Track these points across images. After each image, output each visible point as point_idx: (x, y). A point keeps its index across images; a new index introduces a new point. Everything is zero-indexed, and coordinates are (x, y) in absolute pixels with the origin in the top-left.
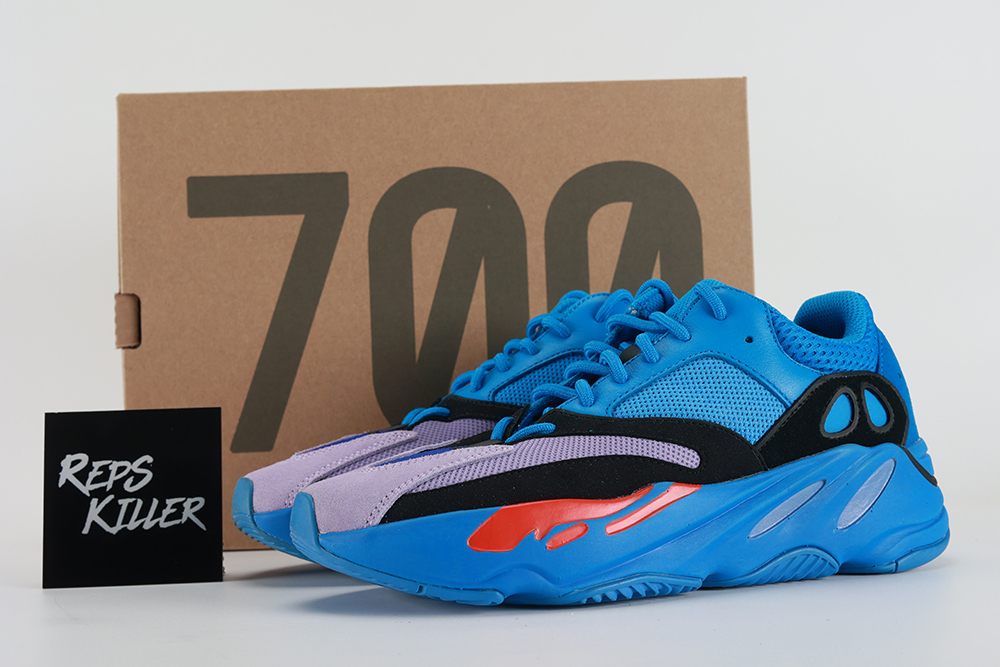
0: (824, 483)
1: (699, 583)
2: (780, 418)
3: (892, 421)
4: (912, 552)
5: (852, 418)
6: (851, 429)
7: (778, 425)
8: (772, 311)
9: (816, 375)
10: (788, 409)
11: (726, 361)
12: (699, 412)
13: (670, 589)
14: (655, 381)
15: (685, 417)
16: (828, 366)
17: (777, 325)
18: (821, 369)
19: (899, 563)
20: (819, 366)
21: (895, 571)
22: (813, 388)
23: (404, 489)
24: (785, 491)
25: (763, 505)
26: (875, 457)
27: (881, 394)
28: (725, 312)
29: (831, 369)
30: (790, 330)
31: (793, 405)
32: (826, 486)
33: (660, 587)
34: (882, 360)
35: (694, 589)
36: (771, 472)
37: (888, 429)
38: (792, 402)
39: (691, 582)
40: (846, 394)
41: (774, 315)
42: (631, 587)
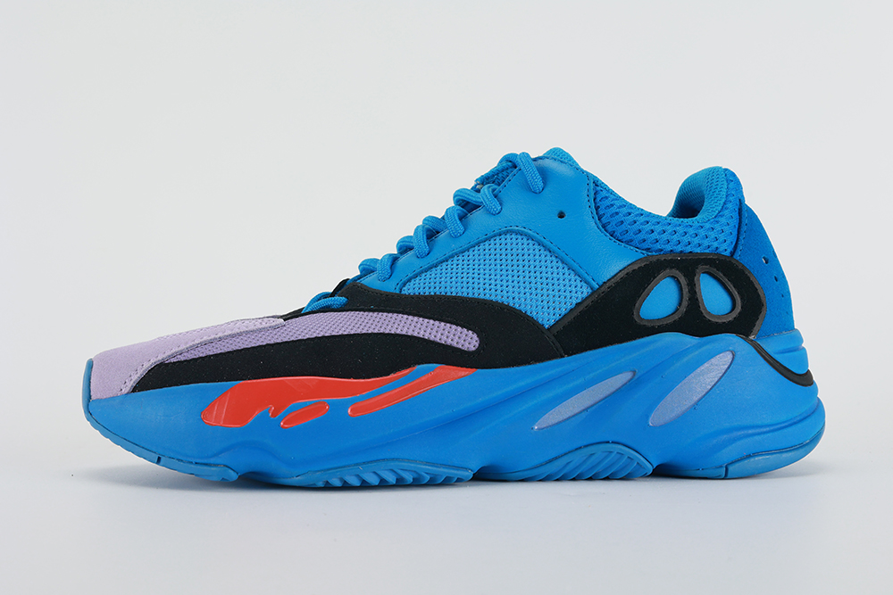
0: (634, 375)
1: (470, 474)
2: (584, 300)
3: (738, 309)
4: (749, 456)
5: (680, 304)
6: (676, 317)
7: (581, 308)
8: (596, 183)
9: (639, 255)
10: (594, 292)
11: (529, 237)
12: (487, 291)
13: (428, 477)
14: (452, 256)
15: (470, 296)
16: (658, 246)
17: (598, 200)
18: (648, 250)
19: (731, 468)
20: (645, 246)
21: (725, 478)
22: (630, 269)
23: (160, 358)
24: (580, 381)
25: (550, 394)
26: (704, 348)
27: (725, 280)
28: (541, 184)
29: (662, 250)
30: (612, 205)
31: (600, 287)
32: (636, 377)
33: (416, 476)
34: (742, 241)
35: (460, 480)
36: (567, 359)
37: (730, 318)
38: (601, 283)
39: (455, 472)
40: (673, 277)
41: (599, 188)
42: (375, 473)
